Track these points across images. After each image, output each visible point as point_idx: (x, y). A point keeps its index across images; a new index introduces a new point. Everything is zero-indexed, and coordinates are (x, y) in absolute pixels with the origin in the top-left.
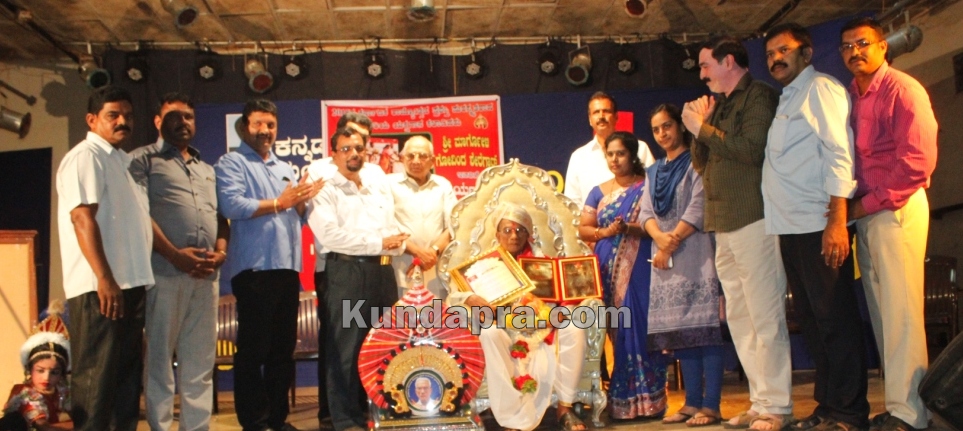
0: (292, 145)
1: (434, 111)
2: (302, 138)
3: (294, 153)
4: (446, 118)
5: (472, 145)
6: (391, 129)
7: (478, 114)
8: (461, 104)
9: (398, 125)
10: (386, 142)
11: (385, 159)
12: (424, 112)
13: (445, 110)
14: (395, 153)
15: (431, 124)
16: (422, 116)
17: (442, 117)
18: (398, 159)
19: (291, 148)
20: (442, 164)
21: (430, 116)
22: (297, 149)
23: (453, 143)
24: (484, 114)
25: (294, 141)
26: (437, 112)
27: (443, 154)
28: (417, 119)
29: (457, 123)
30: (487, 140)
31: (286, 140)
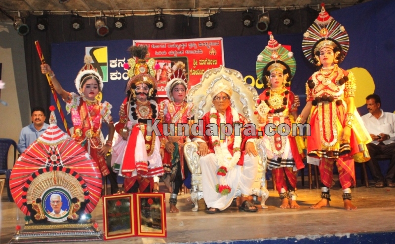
0: (118, 62)
1: (189, 45)
2: (123, 59)
3: (119, 66)
4: (195, 49)
5: (208, 64)
6: (168, 55)
7: (211, 47)
8: (203, 42)
9: (171, 53)
10: (165, 62)
11: (164, 72)
12: (184, 46)
13: (195, 45)
14: (169, 68)
15: (188, 52)
16: (183, 48)
17: (193, 49)
18: (170, 71)
19: (117, 64)
20: (192, 74)
21: (187, 48)
22: (120, 64)
23: (198, 63)
24: (214, 47)
25: (119, 60)
26: (191, 46)
27: (193, 69)
28: (181, 49)
29: (201, 52)
30: (216, 60)
31: (115, 59)
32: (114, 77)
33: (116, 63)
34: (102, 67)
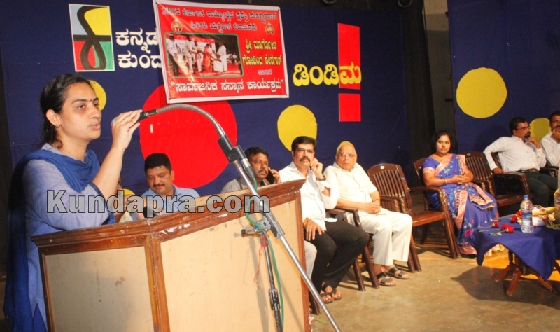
0: (130, 36)
1: (237, 15)
2: (139, 31)
3: (132, 44)
4: (247, 23)
5: (265, 48)
6: (209, 30)
7: (267, 21)
8: (255, 11)
9: (214, 25)
10: (206, 42)
11: (207, 57)
12: (231, 16)
13: (245, 15)
14: (213, 52)
15: (237, 27)
16: (230, 20)
17: (243, 22)
18: (216, 57)
19: (129, 38)
20: (247, 63)
21: (234, 20)
22: (135, 40)
23: (252, 46)
24: (271, 21)
25: (132, 33)
26: (240, 16)
27: (247, 55)
28: (226, 22)
29: (253, 27)
30: (275, 43)
31: (125, 31)
32: (125, 62)
33: (126, 38)
34: (102, 44)
